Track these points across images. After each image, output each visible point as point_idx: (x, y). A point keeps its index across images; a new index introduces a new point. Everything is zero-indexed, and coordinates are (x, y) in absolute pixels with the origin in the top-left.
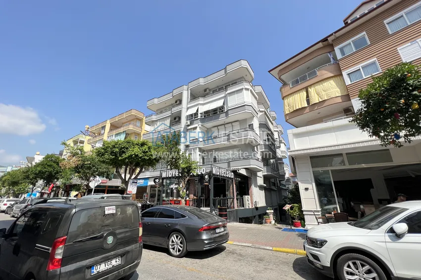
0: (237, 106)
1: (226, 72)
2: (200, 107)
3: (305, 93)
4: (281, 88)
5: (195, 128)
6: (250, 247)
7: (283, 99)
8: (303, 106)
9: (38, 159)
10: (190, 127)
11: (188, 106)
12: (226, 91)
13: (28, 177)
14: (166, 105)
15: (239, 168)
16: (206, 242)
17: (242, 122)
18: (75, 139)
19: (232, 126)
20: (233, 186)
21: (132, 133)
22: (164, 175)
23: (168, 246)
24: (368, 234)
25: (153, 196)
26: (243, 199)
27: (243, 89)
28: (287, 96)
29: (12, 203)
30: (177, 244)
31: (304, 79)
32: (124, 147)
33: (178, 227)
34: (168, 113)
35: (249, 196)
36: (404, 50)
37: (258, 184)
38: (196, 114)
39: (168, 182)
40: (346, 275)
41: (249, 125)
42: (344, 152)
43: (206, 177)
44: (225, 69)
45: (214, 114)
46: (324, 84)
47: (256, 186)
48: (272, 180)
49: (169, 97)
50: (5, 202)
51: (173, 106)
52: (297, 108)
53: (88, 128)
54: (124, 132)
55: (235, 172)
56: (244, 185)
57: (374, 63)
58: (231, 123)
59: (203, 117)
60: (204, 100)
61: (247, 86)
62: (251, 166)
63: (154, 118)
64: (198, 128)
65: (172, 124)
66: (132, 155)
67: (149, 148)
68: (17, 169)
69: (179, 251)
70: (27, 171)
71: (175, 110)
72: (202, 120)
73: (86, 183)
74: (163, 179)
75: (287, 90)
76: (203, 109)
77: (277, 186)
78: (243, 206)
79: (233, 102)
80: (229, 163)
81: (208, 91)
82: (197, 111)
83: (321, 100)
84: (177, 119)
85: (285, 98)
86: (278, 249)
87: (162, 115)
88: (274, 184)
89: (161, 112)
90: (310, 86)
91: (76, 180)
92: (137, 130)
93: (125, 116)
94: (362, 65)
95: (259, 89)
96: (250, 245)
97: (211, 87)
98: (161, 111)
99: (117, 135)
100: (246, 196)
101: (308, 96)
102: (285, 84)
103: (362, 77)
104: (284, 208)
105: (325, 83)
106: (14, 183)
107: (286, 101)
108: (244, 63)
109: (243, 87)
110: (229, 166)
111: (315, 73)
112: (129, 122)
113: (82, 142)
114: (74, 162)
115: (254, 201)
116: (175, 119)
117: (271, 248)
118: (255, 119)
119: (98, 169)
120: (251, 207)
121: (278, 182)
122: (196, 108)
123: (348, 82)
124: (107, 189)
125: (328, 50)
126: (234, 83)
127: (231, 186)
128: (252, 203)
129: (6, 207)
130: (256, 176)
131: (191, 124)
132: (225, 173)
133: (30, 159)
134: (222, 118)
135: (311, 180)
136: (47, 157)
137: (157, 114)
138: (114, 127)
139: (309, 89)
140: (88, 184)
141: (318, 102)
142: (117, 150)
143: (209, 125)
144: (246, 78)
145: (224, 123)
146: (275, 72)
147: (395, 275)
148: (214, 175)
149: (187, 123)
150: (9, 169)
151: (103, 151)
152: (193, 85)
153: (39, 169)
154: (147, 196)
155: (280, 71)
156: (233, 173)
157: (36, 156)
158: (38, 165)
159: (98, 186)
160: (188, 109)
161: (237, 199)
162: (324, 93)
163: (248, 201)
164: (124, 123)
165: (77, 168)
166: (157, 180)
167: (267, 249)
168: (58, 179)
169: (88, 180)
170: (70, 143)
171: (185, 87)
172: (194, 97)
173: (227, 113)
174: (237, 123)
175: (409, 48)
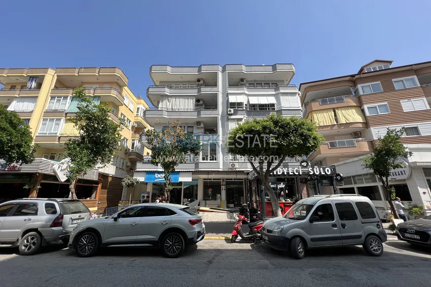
0: (291, 108)
1: (273, 69)
3: (333, 113)
8: (333, 124)
11: (229, 91)
14: (182, 80)
27: (296, 93)
31: (332, 101)
34: (194, 92)
36: (404, 103)
57: (385, 105)
59: (249, 110)
60: (248, 91)
63: (167, 91)
71: (207, 91)
72: (248, 113)
75: (316, 106)
83: (347, 122)
90: (337, 108)
94: (378, 104)
97: (249, 78)
101: (335, 116)
103: (378, 113)
111: (342, 99)
123: (367, 114)
125: (352, 84)
131: (235, 113)
135: (426, 186)
139: (337, 111)
141: (345, 123)
149: (229, 110)
152: (232, 69)
160: (227, 94)
172: (234, 83)
173: (278, 112)
175: (406, 103)
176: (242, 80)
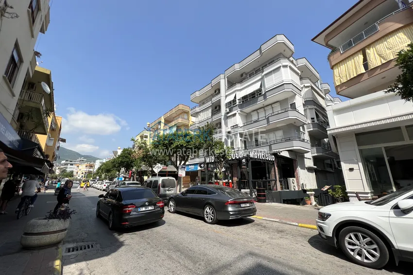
0: (275, 87)
1: (261, 52)
2: (237, 93)
3: (362, 56)
4: (329, 56)
5: (235, 115)
6: (277, 222)
7: (332, 68)
8: (359, 73)
9: (120, 152)
10: (229, 114)
11: (227, 94)
12: (263, 72)
13: (114, 166)
14: (208, 96)
15: (280, 150)
16: (231, 213)
17: (282, 102)
18: (141, 134)
19: (272, 107)
20: (275, 169)
21: (181, 126)
22: (208, 161)
23: (204, 216)
24: (374, 210)
25: (203, 179)
26: (287, 181)
27: (280, 67)
28: (337, 64)
29: (109, 184)
30: (210, 214)
31: (360, 39)
32: (172, 139)
33: (210, 201)
34: (209, 104)
35: (295, 179)
37: (306, 166)
38: (234, 101)
39: (212, 166)
40: (347, 245)
41: (291, 105)
42: (403, 125)
43: (244, 161)
44: (260, 49)
45: (253, 97)
46: (389, 40)
47: (303, 167)
48: (328, 162)
49: (209, 88)
50: (105, 184)
51: (213, 96)
52: (352, 77)
53: (149, 125)
54: (175, 125)
55: (275, 154)
56: (288, 167)
58: (271, 104)
59: (241, 103)
60: (241, 86)
61: (285, 62)
62: (295, 148)
63: (198, 109)
64: (237, 114)
65: (213, 114)
66: (178, 146)
67: (191, 138)
68: (108, 160)
69: (211, 219)
70: (114, 162)
71: (215, 99)
72: (241, 106)
73: (150, 169)
74: (208, 164)
75: (337, 57)
76: (240, 95)
77: (335, 168)
78: (288, 188)
79: (271, 82)
80: (270, 146)
81: (244, 75)
82: (235, 97)
83: (384, 62)
84: (218, 108)
85: (334, 68)
86: (303, 225)
87: (204, 106)
88: (331, 166)
89: (204, 103)
90: (369, 46)
91: (144, 167)
92: (185, 122)
93: (174, 111)
95: (302, 62)
96: (278, 220)
97: (247, 71)
98: (202, 103)
99: (170, 128)
100: (291, 179)
101: (365, 60)
102: (334, 50)
104: (322, 189)
105: (391, 39)
106: (108, 171)
107: (336, 71)
108: (281, 38)
109: (281, 65)
110: (270, 149)
111: (375, 28)
112: (178, 116)
113: (146, 137)
114: (141, 153)
115: (301, 183)
116: (216, 108)
117: (297, 224)
118: (297, 97)
119: (157, 158)
120: (297, 189)
121: (336, 163)
122: (234, 95)
124: (167, 174)
126: (271, 61)
127: (273, 169)
128: (298, 185)
129: (105, 187)
130: (303, 157)
131: (231, 111)
132: (263, 156)
133: (115, 153)
134: (261, 102)
136: (124, 150)
137: (200, 106)
138: (167, 121)
139: (367, 51)
140: (152, 169)
141: (380, 64)
142: (167, 142)
143: (248, 109)
144: (285, 54)
145: (263, 106)
146: (321, 39)
147: (396, 248)
148: (251, 158)
149: (226, 110)
150: (104, 161)
151: (157, 143)
152: (229, 72)
153: (120, 159)
154: (199, 179)
155: (327, 36)
156: (273, 156)
157: (118, 150)
158: (120, 157)
159: (160, 172)
160: (226, 97)
161: (280, 181)
162: (388, 52)
163: (293, 183)
164: (175, 117)
165: (143, 157)
166: (202, 165)
167: (294, 225)
168: (133, 167)
169: (152, 167)
170: (138, 138)
171: (222, 76)
172: (231, 84)
173: (265, 96)
174: (278, 104)
176: (242, 75)
